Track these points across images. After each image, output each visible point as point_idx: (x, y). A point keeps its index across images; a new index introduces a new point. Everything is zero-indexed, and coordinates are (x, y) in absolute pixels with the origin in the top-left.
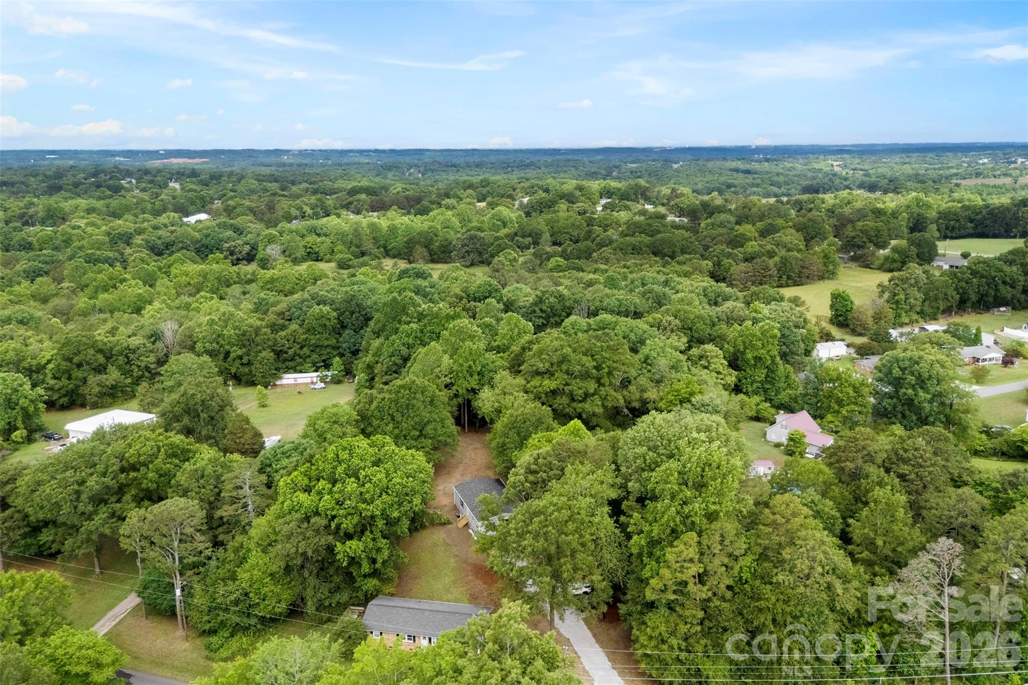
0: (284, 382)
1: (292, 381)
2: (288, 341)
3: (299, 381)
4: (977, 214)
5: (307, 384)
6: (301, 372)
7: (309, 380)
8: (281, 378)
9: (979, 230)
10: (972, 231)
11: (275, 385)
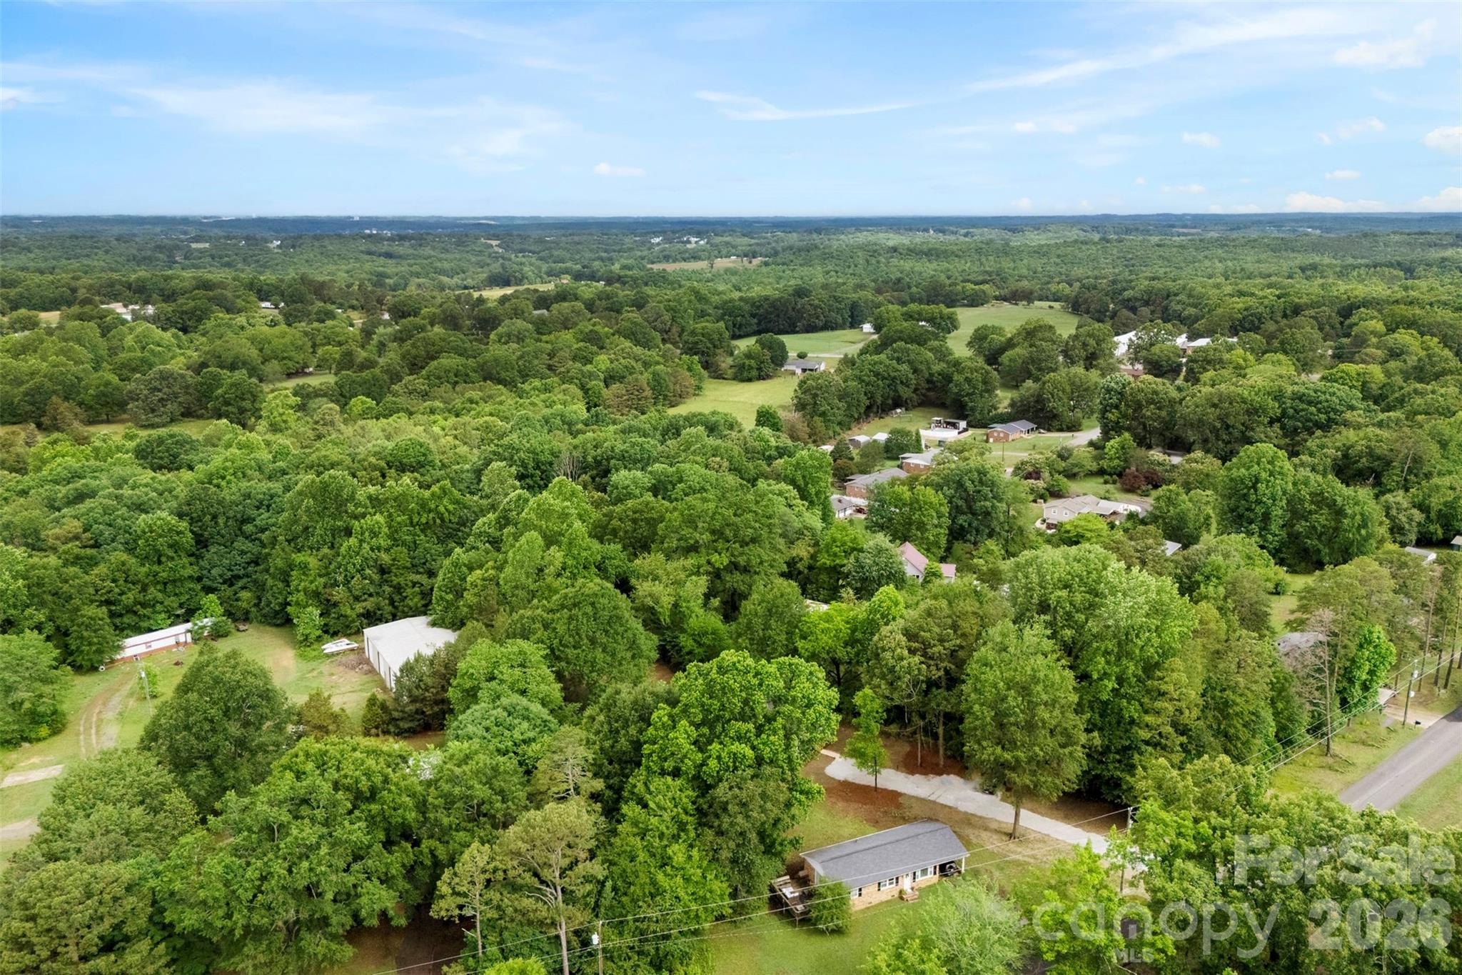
0: (128, 653)
1: (142, 649)
2: (114, 581)
3: (155, 646)
4: (758, 308)
5: (168, 648)
6: (150, 630)
7: (172, 641)
8: (120, 648)
9: (763, 326)
10: (755, 328)
11: (112, 661)
